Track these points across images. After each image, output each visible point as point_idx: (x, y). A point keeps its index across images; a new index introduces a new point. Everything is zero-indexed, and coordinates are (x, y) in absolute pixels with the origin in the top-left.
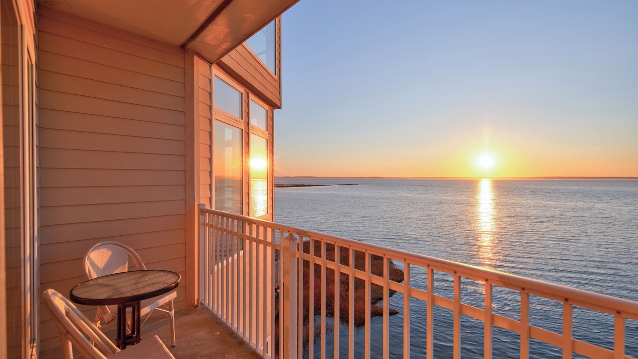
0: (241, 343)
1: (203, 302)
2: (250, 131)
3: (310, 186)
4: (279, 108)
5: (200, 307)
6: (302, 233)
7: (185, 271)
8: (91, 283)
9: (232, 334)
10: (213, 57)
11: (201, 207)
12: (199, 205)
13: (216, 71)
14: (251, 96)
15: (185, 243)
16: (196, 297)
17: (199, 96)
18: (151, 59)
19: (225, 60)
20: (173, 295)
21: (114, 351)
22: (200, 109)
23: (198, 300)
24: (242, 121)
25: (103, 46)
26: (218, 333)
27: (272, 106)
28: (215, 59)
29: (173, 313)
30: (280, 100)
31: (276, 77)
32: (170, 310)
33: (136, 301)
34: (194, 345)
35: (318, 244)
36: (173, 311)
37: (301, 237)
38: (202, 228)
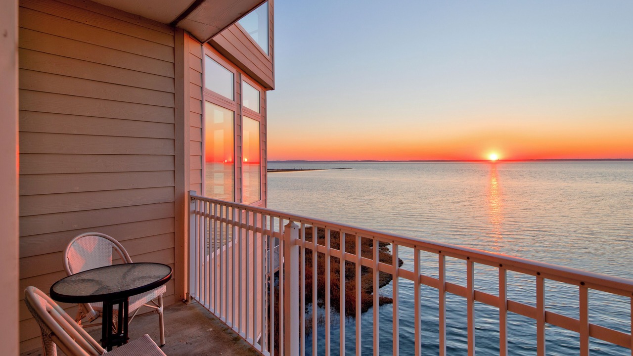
0: (237, 339)
1: (193, 296)
2: (243, 113)
3: (302, 170)
4: (272, 89)
5: (190, 302)
6: (302, 220)
7: (174, 264)
8: (73, 278)
9: (227, 330)
10: (204, 36)
11: (191, 194)
12: (189, 192)
13: (206, 50)
14: (243, 77)
15: (174, 233)
16: (186, 291)
17: (189, 76)
18: (139, 37)
19: (217, 39)
20: (162, 290)
21: (101, 353)
22: (189, 91)
23: (188, 293)
24: (234, 103)
25: (86, 23)
26: (211, 329)
27: (265, 88)
28: (206, 38)
29: (163, 309)
30: (273, 81)
31: (269, 57)
32: (159, 306)
33: (123, 297)
34: (185, 343)
35: (321, 231)
36: (162, 306)
37: (302, 224)
38: (193, 217)
